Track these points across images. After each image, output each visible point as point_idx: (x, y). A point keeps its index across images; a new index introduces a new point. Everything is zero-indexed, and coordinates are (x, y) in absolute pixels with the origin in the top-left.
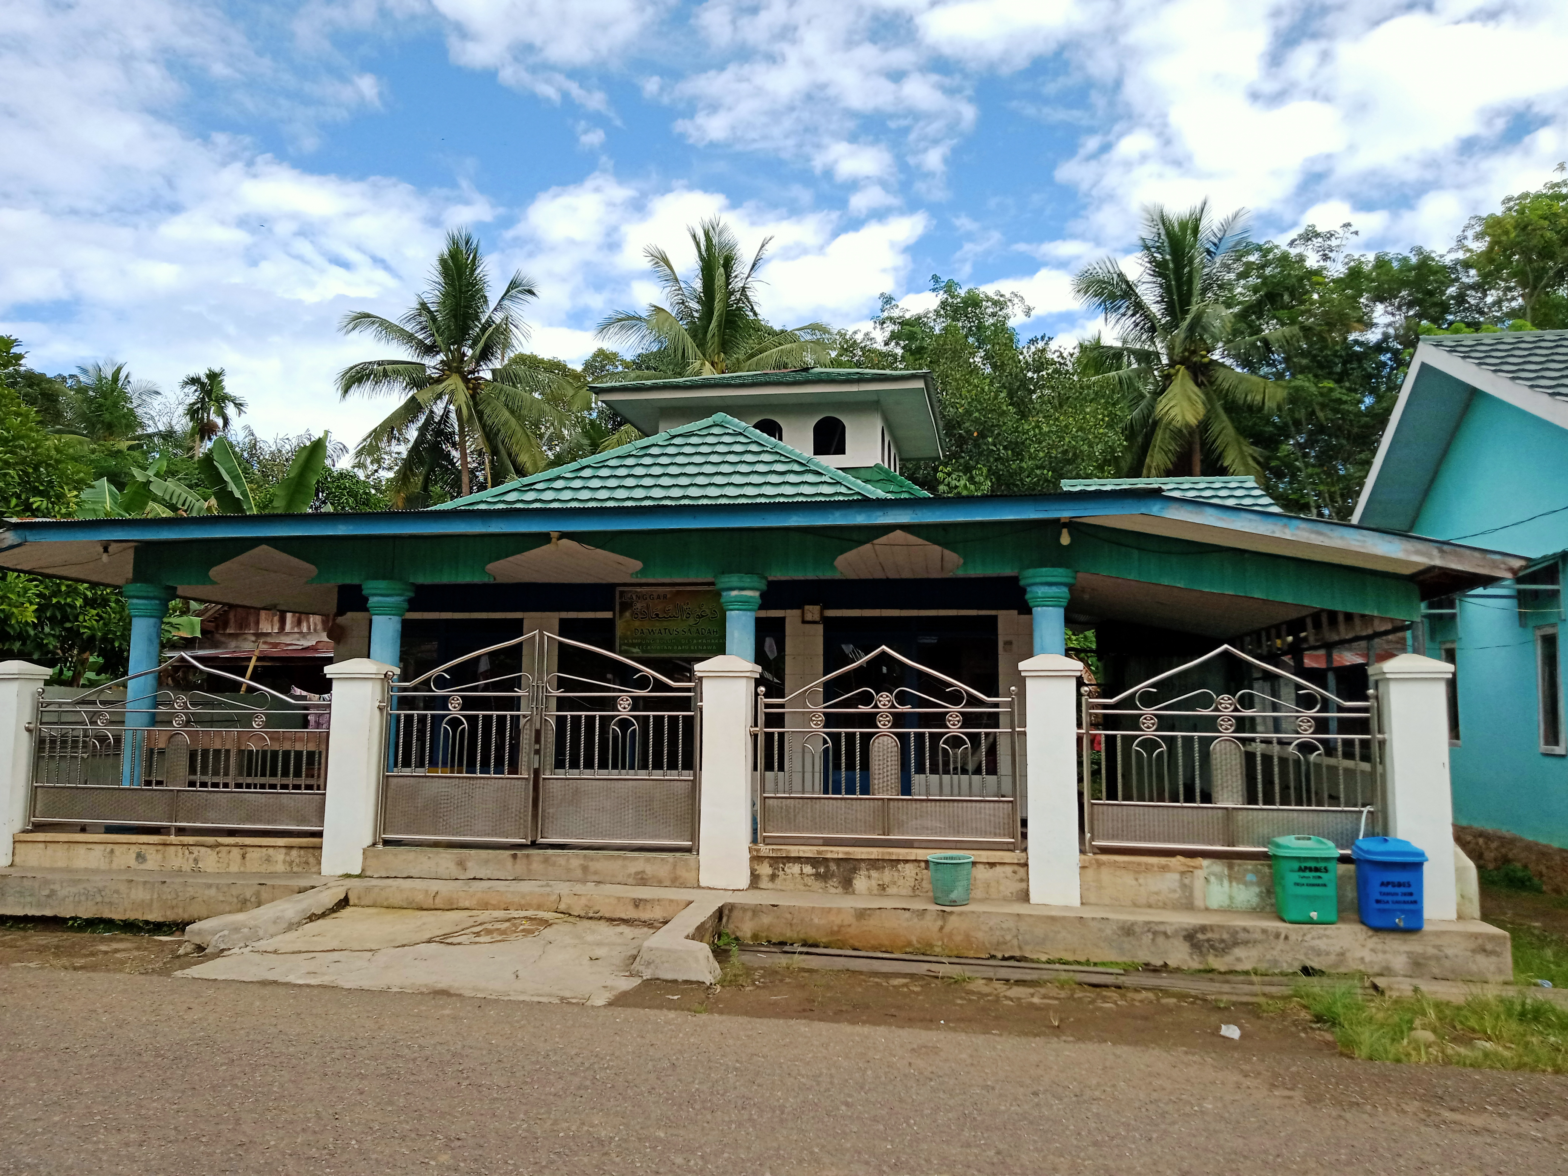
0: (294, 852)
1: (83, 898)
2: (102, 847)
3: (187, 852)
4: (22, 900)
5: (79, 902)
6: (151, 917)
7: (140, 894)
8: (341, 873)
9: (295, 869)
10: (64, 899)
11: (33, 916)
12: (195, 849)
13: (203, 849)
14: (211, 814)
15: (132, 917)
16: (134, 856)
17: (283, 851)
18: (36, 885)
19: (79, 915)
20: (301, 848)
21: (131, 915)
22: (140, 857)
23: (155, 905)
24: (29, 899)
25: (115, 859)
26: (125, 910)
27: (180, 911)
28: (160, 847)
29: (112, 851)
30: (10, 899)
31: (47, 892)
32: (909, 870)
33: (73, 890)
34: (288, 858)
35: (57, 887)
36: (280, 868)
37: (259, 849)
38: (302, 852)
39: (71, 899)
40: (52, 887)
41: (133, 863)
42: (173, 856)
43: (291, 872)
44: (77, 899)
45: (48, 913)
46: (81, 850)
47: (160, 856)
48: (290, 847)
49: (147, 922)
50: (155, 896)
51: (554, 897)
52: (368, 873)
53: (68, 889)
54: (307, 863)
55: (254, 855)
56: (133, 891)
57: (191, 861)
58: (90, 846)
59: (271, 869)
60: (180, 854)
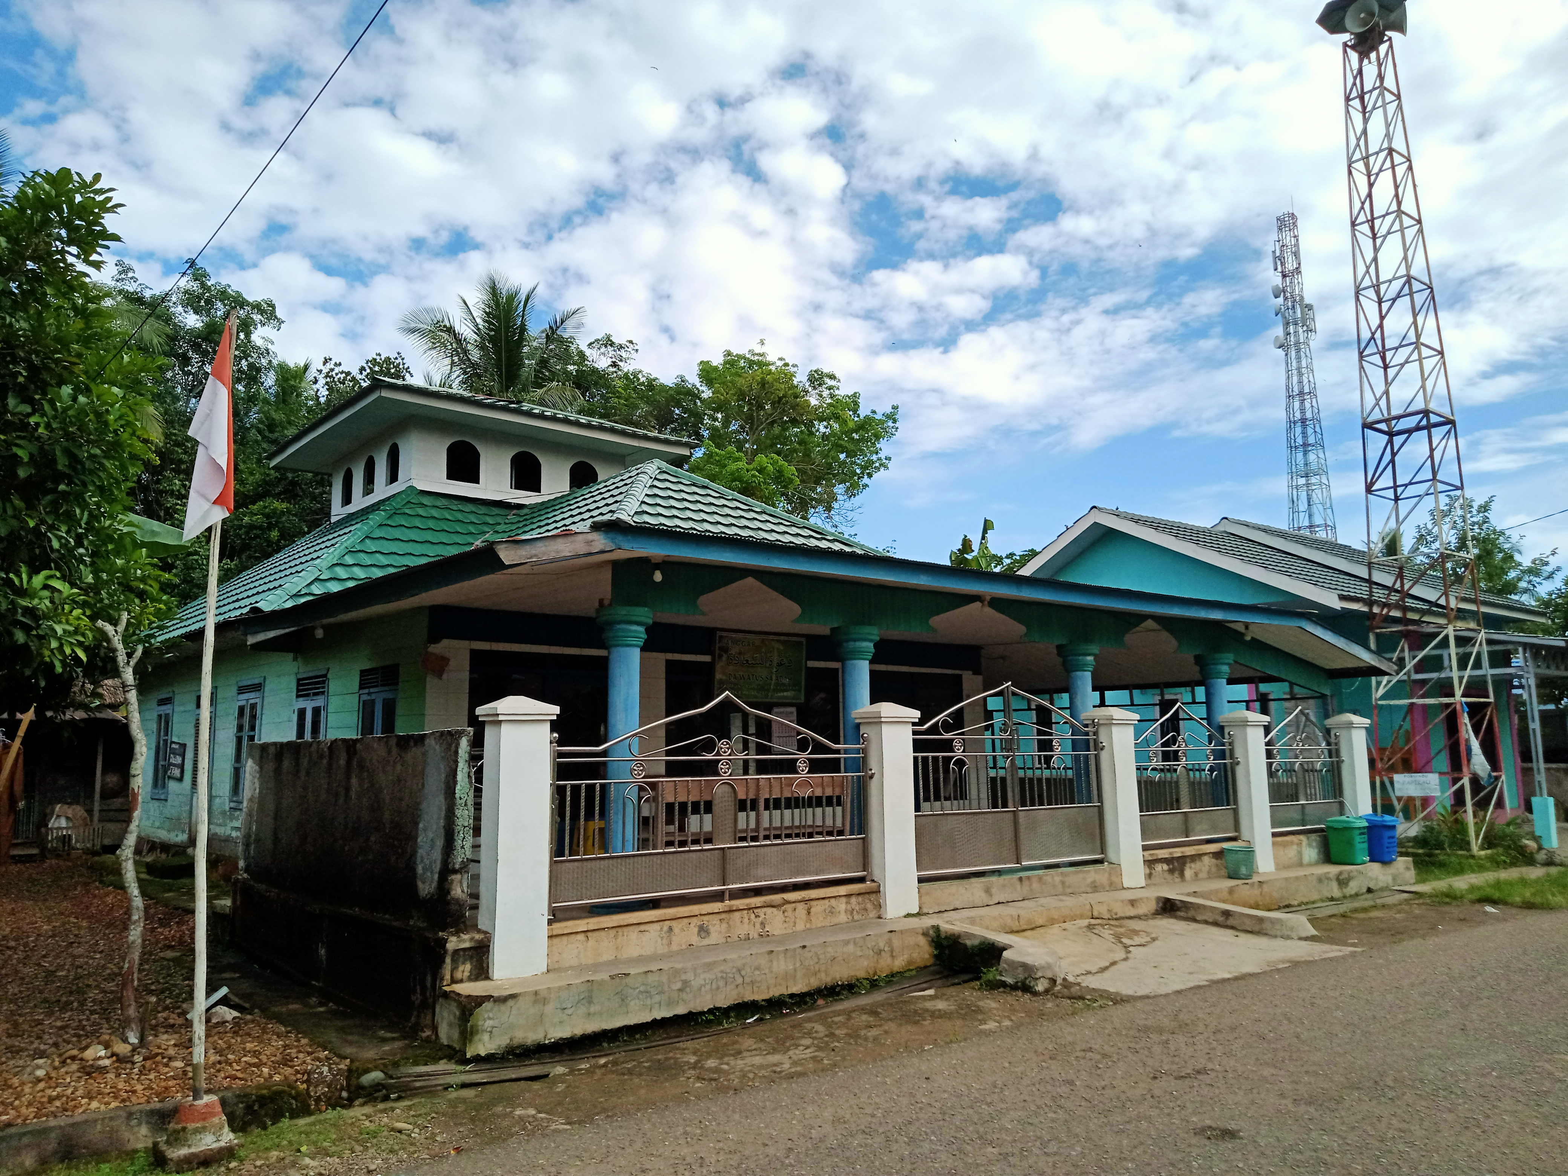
0: (853, 900)
1: (721, 983)
2: (656, 926)
3: (753, 916)
4: (649, 1002)
5: (718, 988)
6: (796, 989)
7: (781, 965)
8: (904, 913)
9: (856, 917)
10: (700, 989)
11: (664, 1019)
12: (761, 912)
13: (769, 910)
14: (761, 871)
15: (777, 994)
16: (696, 930)
17: (844, 900)
18: (664, 979)
19: (718, 1005)
20: (859, 894)
21: (775, 992)
22: (703, 931)
23: (799, 975)
24: (657, 998)
25: (674, 938)
26: (768, 988)
27: (823, 975)
28: (723, 916)
29: (671, 929)
30: (633, 1004)
31: (679, 985)
32: (1206, 859)
33: (708, 976)
34: (849, 907)
35: (690, 976)
36: (843, 918)
37: (822, 902)
38: (860, 899)
39: (708, 987)
40: (684, 977)
41: (695, 939)
42: (738, 923)
43: (853, 920)
44: (714, 986)
45: (681, 1010)
46: (633, 933)
47: (724, 925)
48: (849, 896)
49: (792, 996)
50: (798, 964)
51: (1088, 907)
52: (925, 910)
53: (702, 976)
54: (866, 910)
55: (818, 908)
56: (775, 963)
57: (758, 926)
58: (642, 928)
59: (835, 920)
60: (746, 920)
